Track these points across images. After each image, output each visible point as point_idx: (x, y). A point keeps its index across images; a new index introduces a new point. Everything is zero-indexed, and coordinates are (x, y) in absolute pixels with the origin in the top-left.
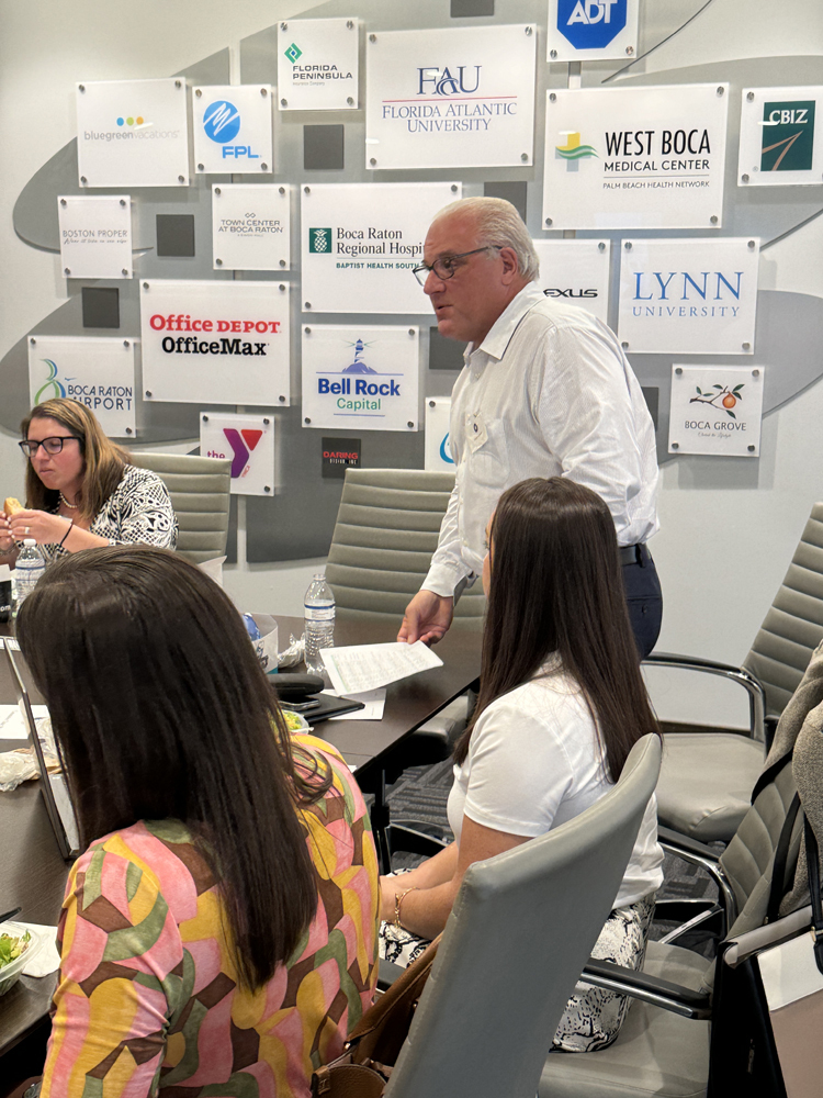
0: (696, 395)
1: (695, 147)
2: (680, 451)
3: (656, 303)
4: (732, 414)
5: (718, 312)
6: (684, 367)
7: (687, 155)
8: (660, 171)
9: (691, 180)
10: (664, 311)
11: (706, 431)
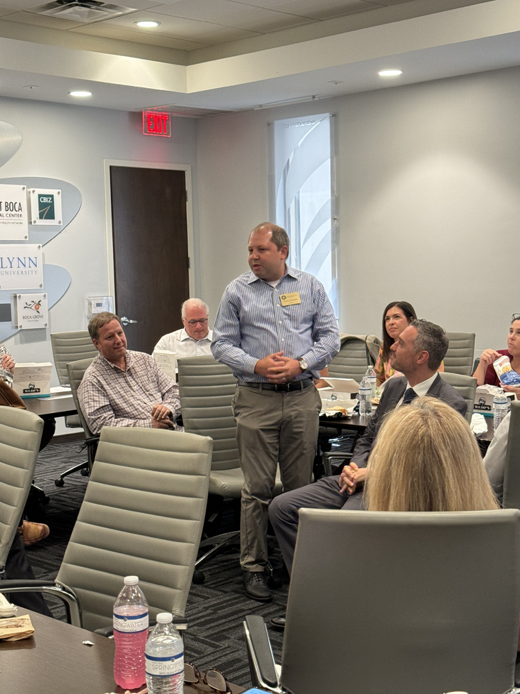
0: (26, 305)
1: (17, 209)
2: (23, 328)
3: (8, 269)
4: (38, 312)
5: (30, 272)
6: (22, 295)
7: (14, 212)
8: (5, 218)
9: (17, 221)
10: (12, 273)
11: (30, 319)
